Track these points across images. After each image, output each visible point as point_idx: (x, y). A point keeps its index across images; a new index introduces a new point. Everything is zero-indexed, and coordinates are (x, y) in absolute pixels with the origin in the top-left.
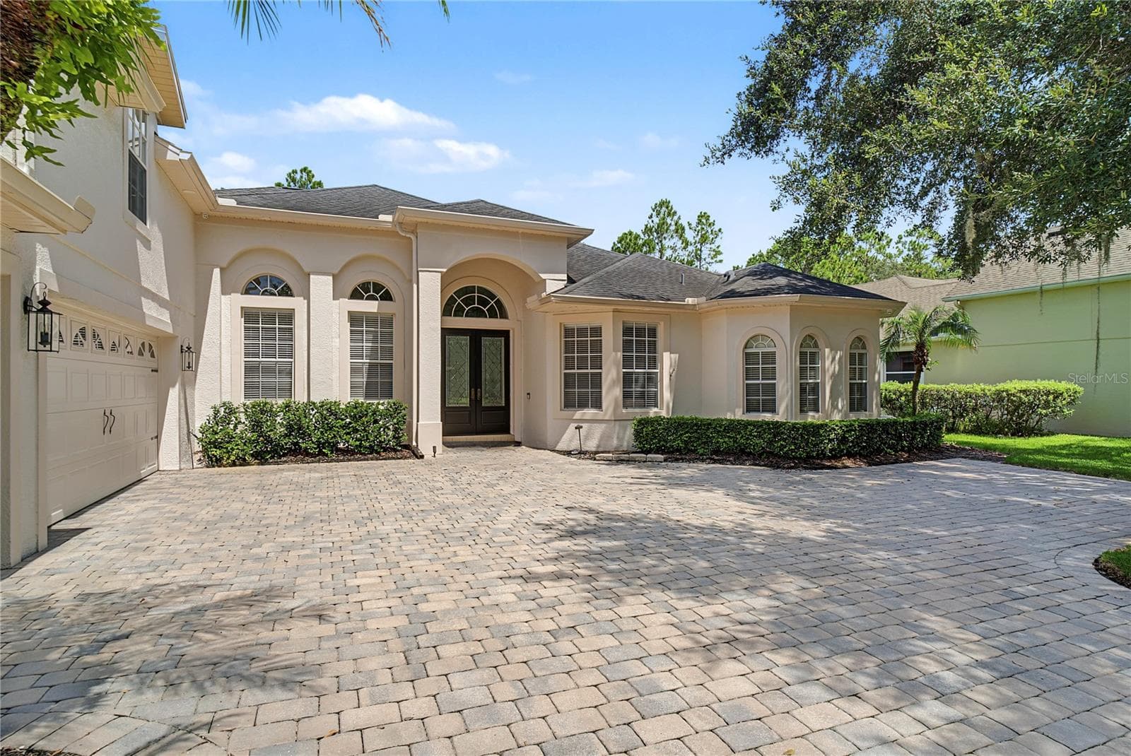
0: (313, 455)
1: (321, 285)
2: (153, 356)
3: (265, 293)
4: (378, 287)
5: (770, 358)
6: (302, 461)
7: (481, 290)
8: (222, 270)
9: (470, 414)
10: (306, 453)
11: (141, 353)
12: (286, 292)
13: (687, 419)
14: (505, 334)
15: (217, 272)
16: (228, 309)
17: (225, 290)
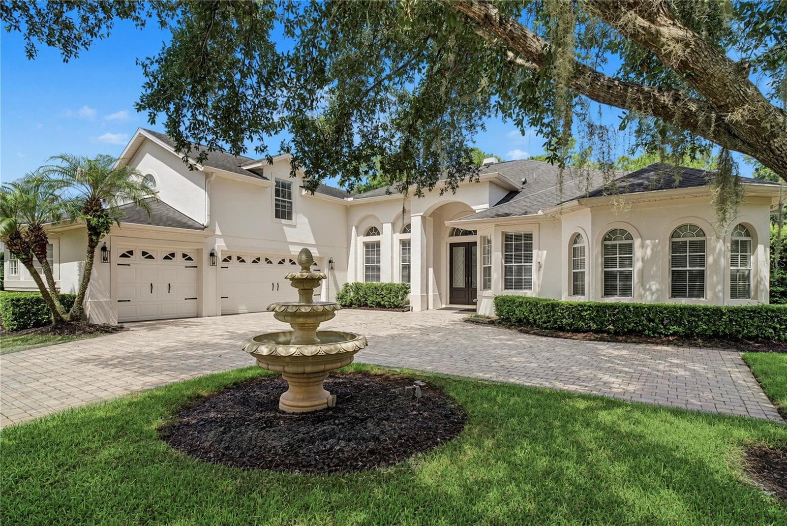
1: (387, 228)
3: (372, 235)
5: (582, 251)
8: (356, 227)
9: (465, 292)
12: (378, 233)
14: (475, 245)
15: (354, 227)
16: (358, 242)
17: (358, 235)
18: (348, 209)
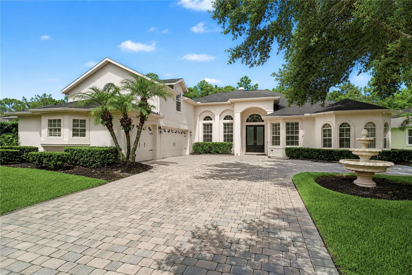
0: (212, 153)
1: (217, 117)
2: (185, 133)
3: (207, 120)
4: (230, 116)
5: (330, 131)
6: (210, 154)
7: (256, 115)
8: (199, 116)
9: (253, 147)
10: (211, 153)
11: (181, 133)
12: (211, 119)
13: (306, 148)
14: (263, 126)
15: (198, 116)
16: (200, 124)
17: (200, 120)
18: (195, 107)
